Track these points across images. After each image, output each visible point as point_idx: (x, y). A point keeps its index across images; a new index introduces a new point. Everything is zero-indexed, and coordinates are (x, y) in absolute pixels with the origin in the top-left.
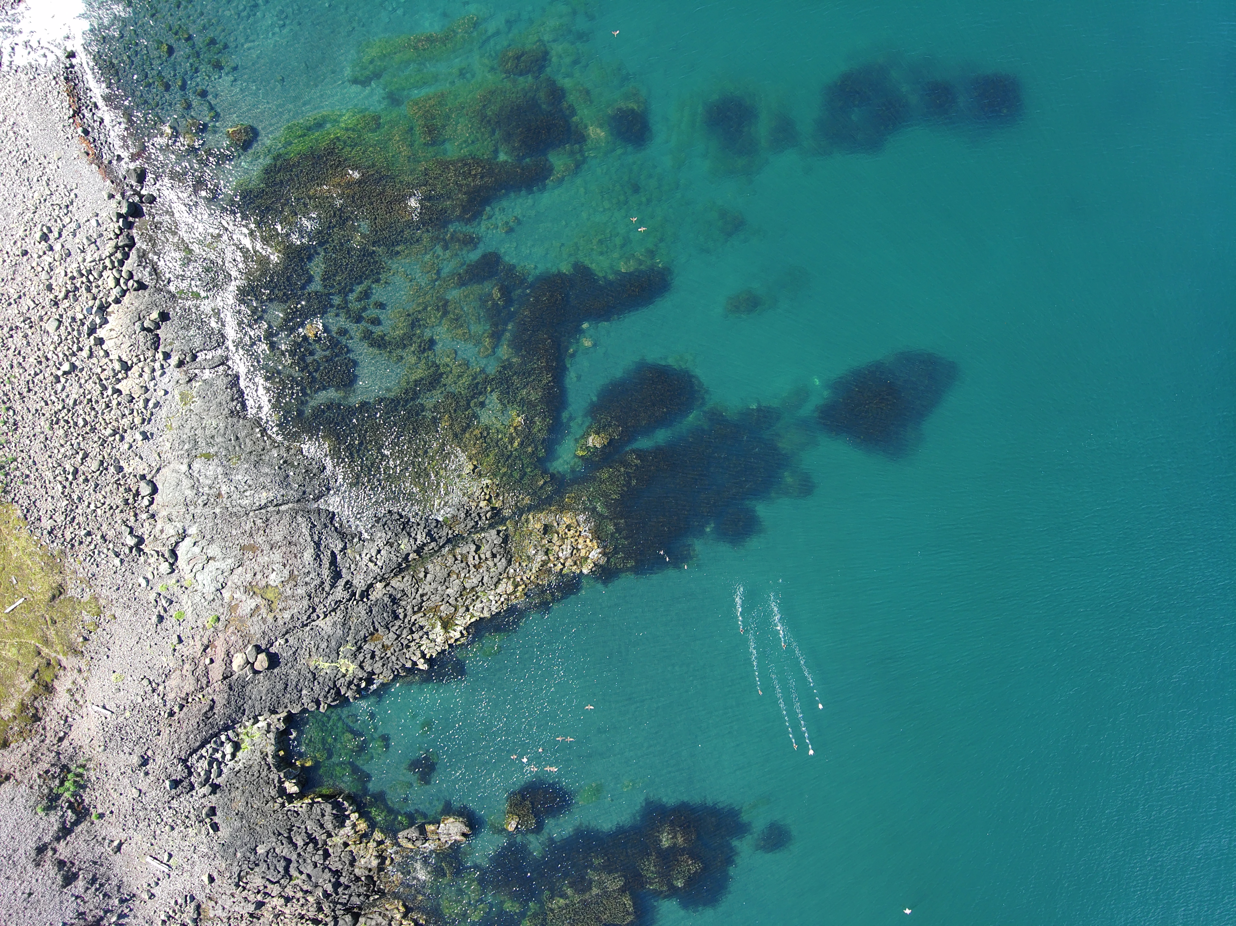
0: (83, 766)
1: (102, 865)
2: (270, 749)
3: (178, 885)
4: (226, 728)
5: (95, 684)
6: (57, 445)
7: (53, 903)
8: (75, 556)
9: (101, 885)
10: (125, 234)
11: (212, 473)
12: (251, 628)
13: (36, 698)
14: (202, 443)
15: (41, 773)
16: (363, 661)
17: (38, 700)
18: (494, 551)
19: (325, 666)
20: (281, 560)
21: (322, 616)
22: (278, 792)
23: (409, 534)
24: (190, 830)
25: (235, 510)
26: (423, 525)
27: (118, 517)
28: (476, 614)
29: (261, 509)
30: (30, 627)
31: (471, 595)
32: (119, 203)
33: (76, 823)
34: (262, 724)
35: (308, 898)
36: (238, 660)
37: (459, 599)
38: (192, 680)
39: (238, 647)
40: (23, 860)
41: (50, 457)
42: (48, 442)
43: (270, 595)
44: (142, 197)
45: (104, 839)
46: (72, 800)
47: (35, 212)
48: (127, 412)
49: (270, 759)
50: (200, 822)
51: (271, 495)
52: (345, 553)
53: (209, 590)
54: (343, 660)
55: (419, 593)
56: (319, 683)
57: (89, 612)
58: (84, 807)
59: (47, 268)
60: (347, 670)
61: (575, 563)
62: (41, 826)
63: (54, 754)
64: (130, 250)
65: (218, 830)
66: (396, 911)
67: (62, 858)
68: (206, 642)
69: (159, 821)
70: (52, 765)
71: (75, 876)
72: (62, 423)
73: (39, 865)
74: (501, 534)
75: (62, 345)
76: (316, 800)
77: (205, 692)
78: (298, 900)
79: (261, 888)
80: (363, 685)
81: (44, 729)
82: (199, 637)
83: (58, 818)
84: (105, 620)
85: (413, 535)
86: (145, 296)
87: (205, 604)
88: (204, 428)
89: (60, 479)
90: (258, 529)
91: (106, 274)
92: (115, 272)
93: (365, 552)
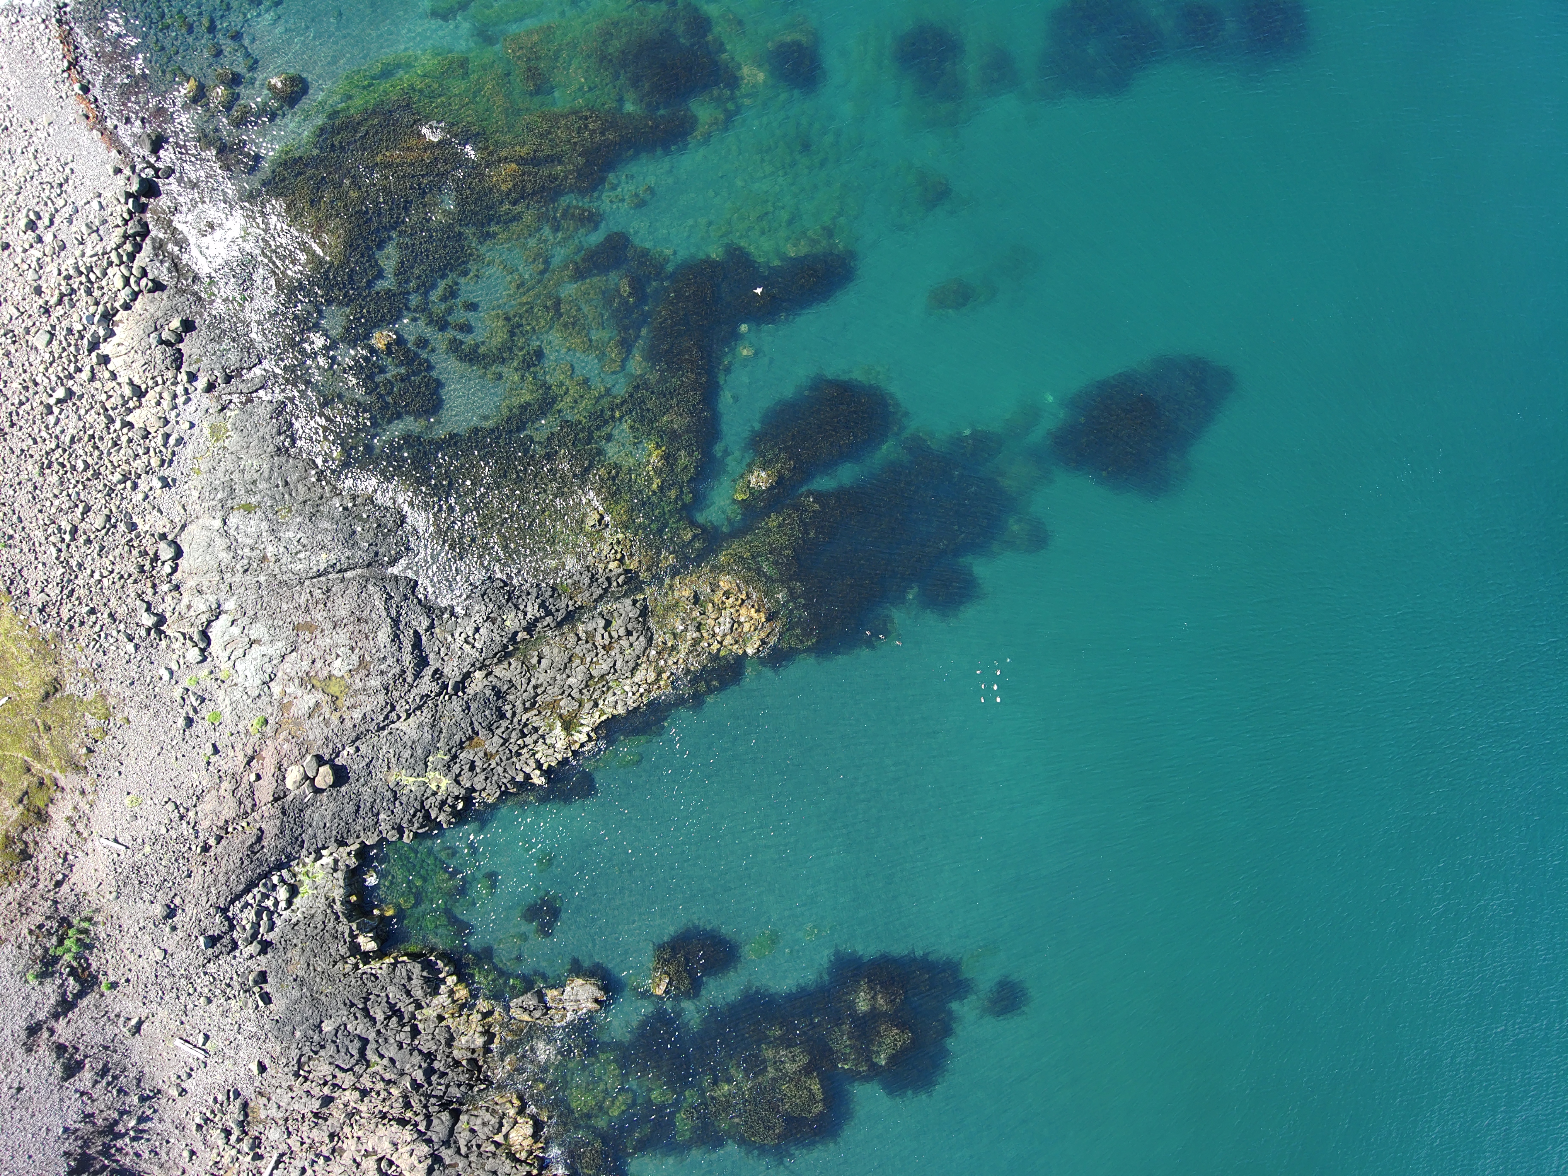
0: (89, 920)
1: (115, 1051)
2: (338, 894)
3: (218, 1077)
4: (279, 866)
5: (103, 809)
6: (50, 495)
7: (50, 1102)
8: (75, 641)
9: (115, 1078)
10: (136, 219)
11: (253, 529)
12: (310, 732)
13: (25, 829)
14: (240, 490)
15: (33, 928)
16: (460, 774)
17: (28, 831)
18: (630, 627)
19: (409, 781)
20: (347, 642)
21: (404, 716)
22: (349, 949)
23: (517, 607)
24: (233, 1002)
25: (285, 577)
26: (534, 595)
27: (131, 590)
28: (607, 710)
29: (319, 576)
30: (17, 737)
31: (600, 685)
32: (129, 179)
33: (81, 995)
34: (327, 860)
35: (392, 1090)
36: (293, 775)
37: (585, 691)
38: (232, 802)
39: (292, 758)
40: (10, 1044)
41: (40, 511)
42: (38, 492)
43: (334, 689)
44: (157, 170)
45: (118, 1016)
46: (75, 964)
47: (19, 193)
48: (141, 451)
49: (338, 907)
50: (246, 992)
51: (333, 558)
52: (432, 633)
53: (254, 682)
54: (432, 774)
55: (533, 682)
56: (401, 804)
57: (94, 714)
58: (90, 974)
59: (34, 265)
60: (439, 787)
61: (737, 642)
62: (34, 999)
63: (50, 903)
64: (143, 240)
65: (270, 1002)
66: (508, 1105)
67: (61, 1041)
68: (250, 752)
69: (191, 991)
70: (48, 918)
71: (80, 1066)
72: (56, 467)
73: (31, 1050)
74: (638, 605)
75: (55, 365)
76: (400, 959)
77: (250, 819)
78: (378, 1093)
79: (329, 1078)
80: (460, 806)
81: (36, 869)
82: (240, 746)
83: (55, 988)
84: (115, 724)
85: (522, 607)
86: (162, 299)
87: (249, 701)
88: (243, 471)
89: (54, 540)
90: (316, 602)
91: (112, 271)
92: (123, 269)
93: (458, 630)
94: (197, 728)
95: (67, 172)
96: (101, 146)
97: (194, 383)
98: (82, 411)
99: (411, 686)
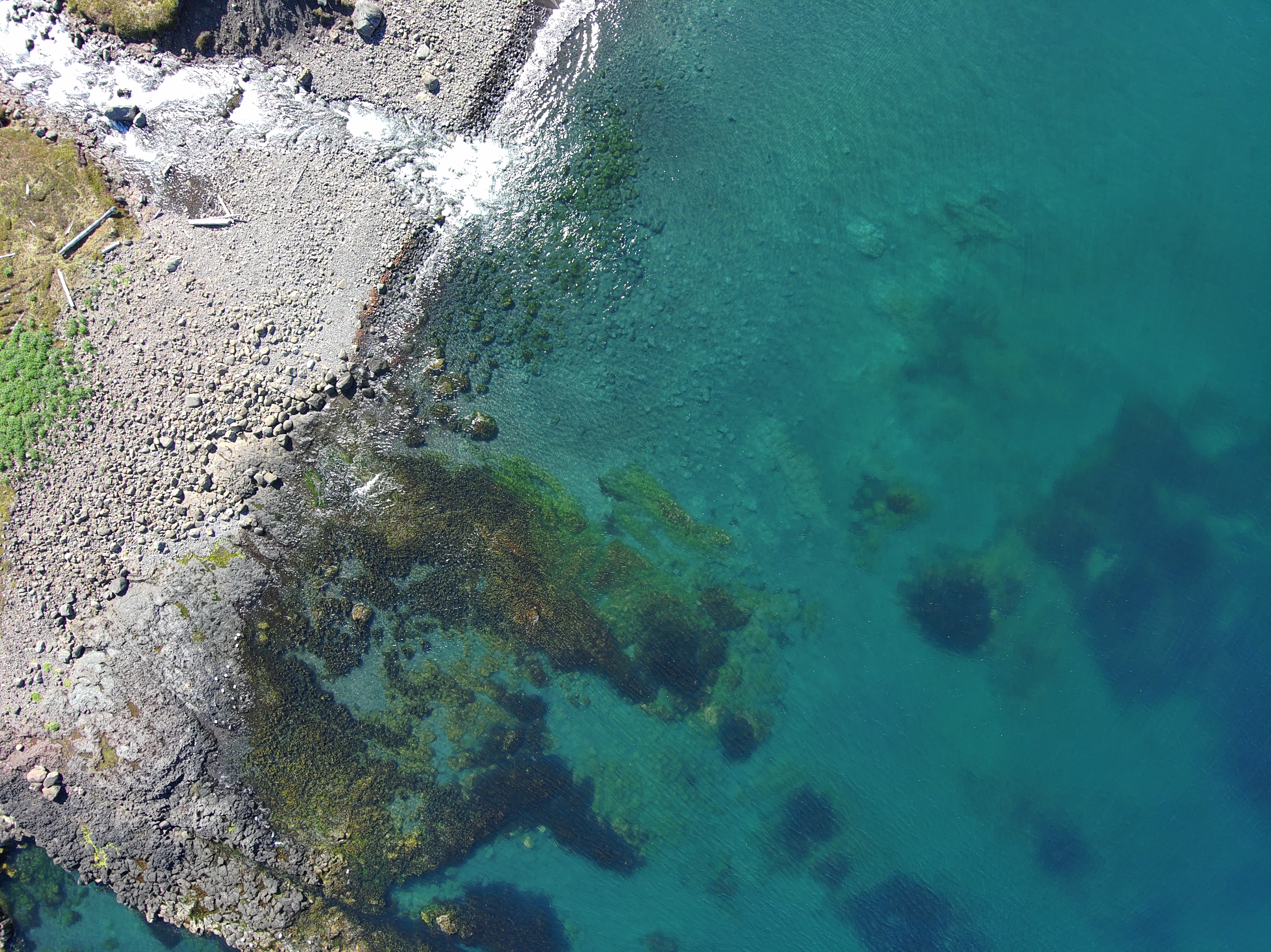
6: (95, 488)
8: (15, 577)
10: (322, 395)
11: (172, 627)
14: (192, 599)
16: (115, 869)
18: (285, 909)
19: (89, 841)
20: (142, 744)
23: (245, 826)
25: (156, 671)
26: (262, 833)
27: (75, 584)
28: (222, 930)
29: (173, 692)
31: (235, 915)
32: (344, 371)
36: (36, 773)
37: (224, 907)
39: (48, 762)
42: (91, 477)
43: (108, 756)
44: (365, 385)
47: (278, 306)
48: (169, 519)
51: (191, 691)
52: (191, 784)
53: (75, 704)
54: (103, 852)
55: (206, 870)
56: (71, 848)
59: (238, 355)
60: (98, 861)
64: (312, 410)
68: (33, 733)
72: (116, 475)
75: (182, 422)
80: (98, 881)
82: (32, 724)
85: (246, 832)
86: (281, 455)
87: (61, 710)
88: (207, 590)
89: (68, 513)
90: (154, 703)
91: (275, 408)
92: (282, 414)
93: (204, 800)
94: (22, 692)
95: (318, 326)
96: (353, 334)
97: (242, 515)
98: (166, 463)
99: (145, 801)
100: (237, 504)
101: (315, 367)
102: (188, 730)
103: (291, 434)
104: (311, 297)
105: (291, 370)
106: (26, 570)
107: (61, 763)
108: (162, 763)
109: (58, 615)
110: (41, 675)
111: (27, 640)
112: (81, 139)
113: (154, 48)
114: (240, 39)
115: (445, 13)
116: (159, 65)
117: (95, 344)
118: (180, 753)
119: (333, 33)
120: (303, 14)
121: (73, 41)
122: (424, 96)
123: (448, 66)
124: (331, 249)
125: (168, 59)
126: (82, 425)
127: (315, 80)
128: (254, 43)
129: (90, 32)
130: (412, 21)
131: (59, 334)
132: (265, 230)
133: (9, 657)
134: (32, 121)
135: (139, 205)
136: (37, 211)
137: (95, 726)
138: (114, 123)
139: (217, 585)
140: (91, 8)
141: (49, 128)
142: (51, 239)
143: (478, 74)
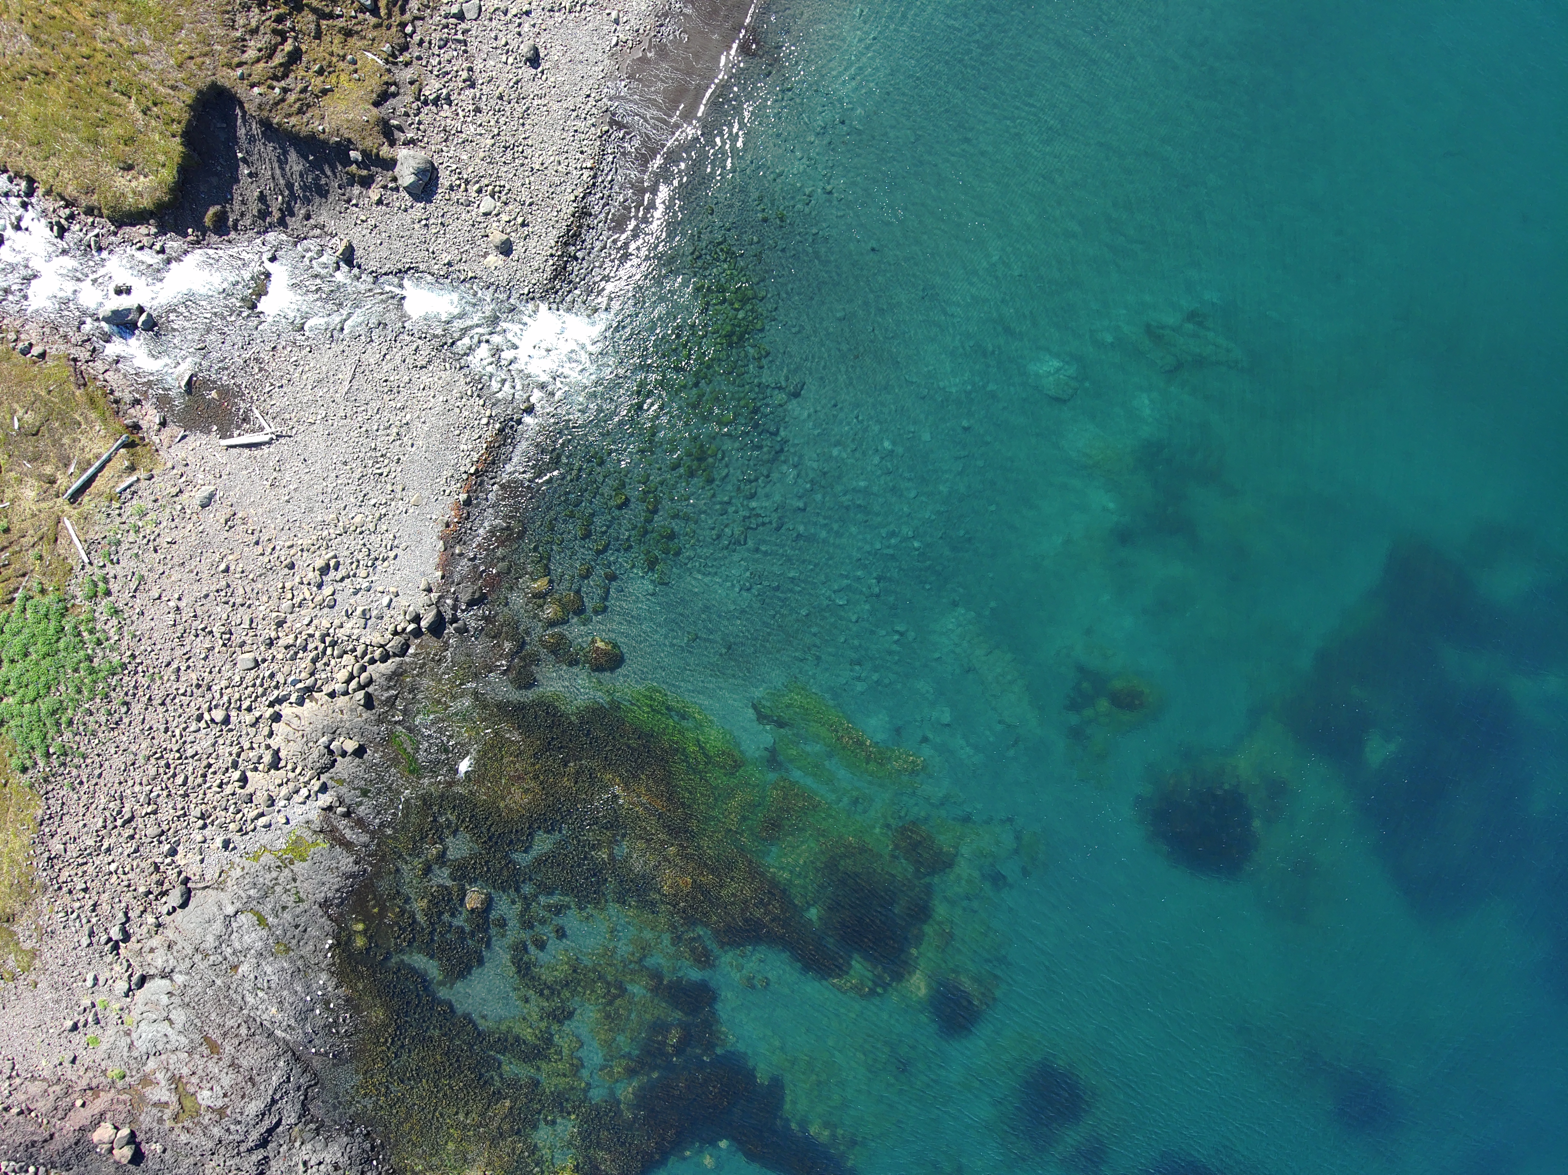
8: (52, 900)
10: (404, 637)
11: (249, 941)
12: (144, 1114)
20: (227, 1086)
27: (126, 899)
32: (429, 605)
36: (105, 1131)
38: (50, 1102)
39: (116, 1118)
42: (131, 768)
43: (187, 1104)
44: (455, 618)
47: (340, 535)
48: (231, 810)
51: (279, 1017)
52: (290, 1129)
53: (142, 1046)
57: (17, 961)
59: (297, 600)
64: (393, 657)
68: (94, 1084)
72: (162, 763)
75: (236, 689)
77: (52, 1121)
82: (91, 1073)
84: (25, 979)
86: (361, 716)
87: (125, 1054)
88: (286, 891)
89: (108, 815)
90: (236, 1035)
91: (348, 659)
92: (357, 666)
93: (309, 1146)
94: (76, 1037)
95: (392, 554)
96: (435, 559)
97: (320, 795)
98: (221, 741)
99: (238, 1154)
100: (312, 782)
101: (393, 605)
102: (281, 1064)
103: (370, 689)
104: (380, 519)
105: (364, 611)
106: (65, 889)
107: (132, 1117)
108: (254, 1107)
109: (110, 940)
110: (96, 1014)
111: (75, 974)
112: (74, 352)
113: (153, 230)
114: (259, 211)
115: (509, 153)
116: (162, 251)
117: (120, 605)
118: (274, 1093)
119: (374, 194)
120: (334, 174)
121: (52, 230)
122: (494, 259)
123: (520, 220)
124: (399, 459)
125: (174, 244)
126: (114, 706)
127: (358, 253)
128: (276, 215)
129: (71, 217)
130: (470, 170)
131: (74, 597)
132: (315, 443)
133: (55, 996)
134: (12, 336)
135: (156, 427)
136: (31, 448)
137: (168, 1070)
138: (115, 328)
139: (298, 884)
140: (70, 188)
141: (34, 342)
142: (52, 482)
143: (558, 226)
